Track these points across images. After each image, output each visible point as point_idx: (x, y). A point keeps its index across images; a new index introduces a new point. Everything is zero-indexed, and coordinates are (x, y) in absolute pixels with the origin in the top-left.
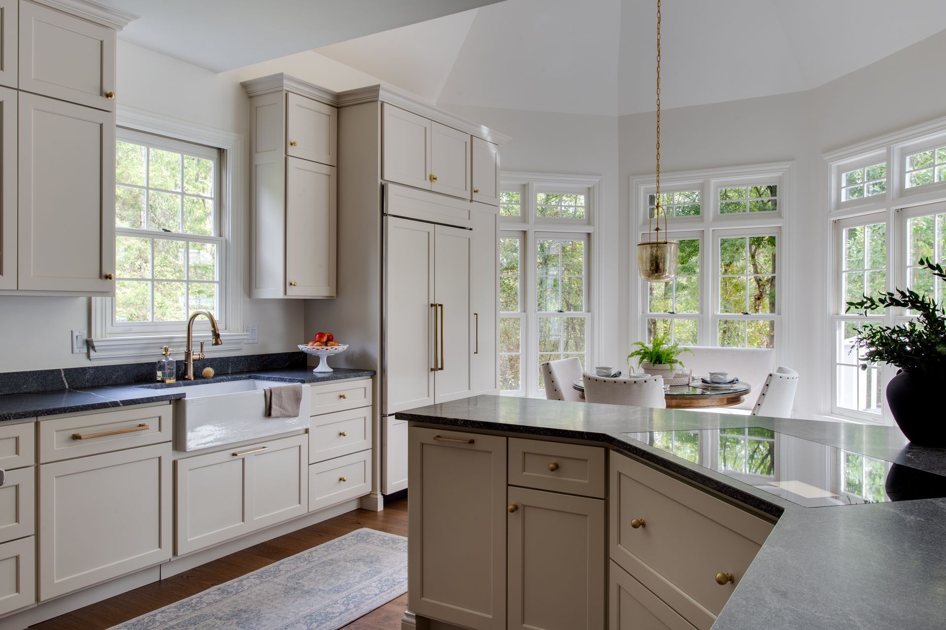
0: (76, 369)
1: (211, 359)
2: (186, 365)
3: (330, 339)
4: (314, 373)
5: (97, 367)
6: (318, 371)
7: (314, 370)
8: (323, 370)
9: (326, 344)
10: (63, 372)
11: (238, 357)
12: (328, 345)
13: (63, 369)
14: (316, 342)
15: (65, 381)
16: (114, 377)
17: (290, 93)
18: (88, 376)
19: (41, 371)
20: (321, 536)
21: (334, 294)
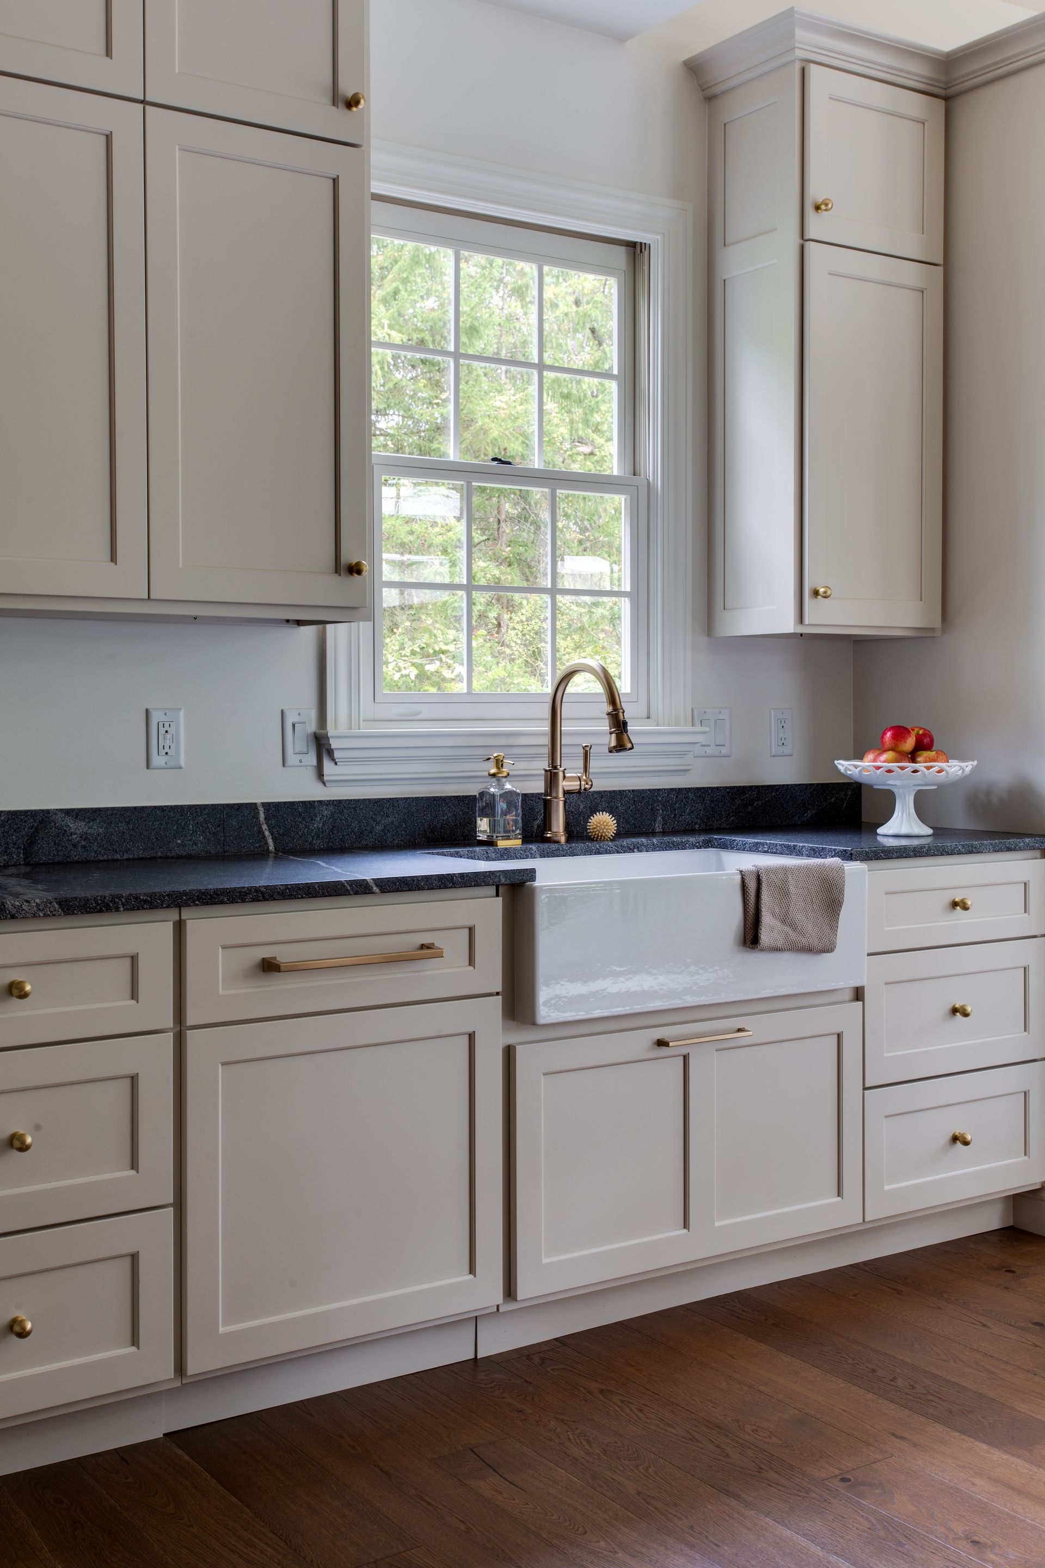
0: (292, 805)
1: (610, 792)
2: (547, 806)
3: (924, 744)
4: (879, 838)
5: (340, 801)
6: (891, 832)
7: (880, 831)
8: (904, 831)
9: (912, 756)
10: (261, 810)
11: (678, 791)
12: (919, 759)
13: (263, 804)
14: (885, 751)
15: (267, 833)
16: (379, 828)
17: (812, 65)
18: (317, 824)
19: (214, 807)
20: (899, 1292)
21: (937, 623)
